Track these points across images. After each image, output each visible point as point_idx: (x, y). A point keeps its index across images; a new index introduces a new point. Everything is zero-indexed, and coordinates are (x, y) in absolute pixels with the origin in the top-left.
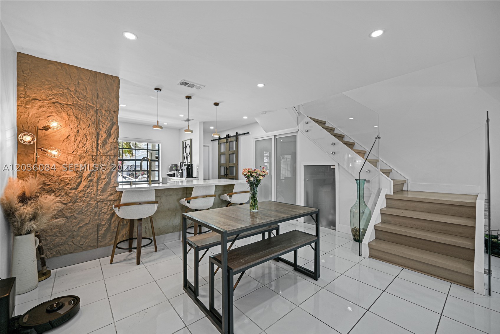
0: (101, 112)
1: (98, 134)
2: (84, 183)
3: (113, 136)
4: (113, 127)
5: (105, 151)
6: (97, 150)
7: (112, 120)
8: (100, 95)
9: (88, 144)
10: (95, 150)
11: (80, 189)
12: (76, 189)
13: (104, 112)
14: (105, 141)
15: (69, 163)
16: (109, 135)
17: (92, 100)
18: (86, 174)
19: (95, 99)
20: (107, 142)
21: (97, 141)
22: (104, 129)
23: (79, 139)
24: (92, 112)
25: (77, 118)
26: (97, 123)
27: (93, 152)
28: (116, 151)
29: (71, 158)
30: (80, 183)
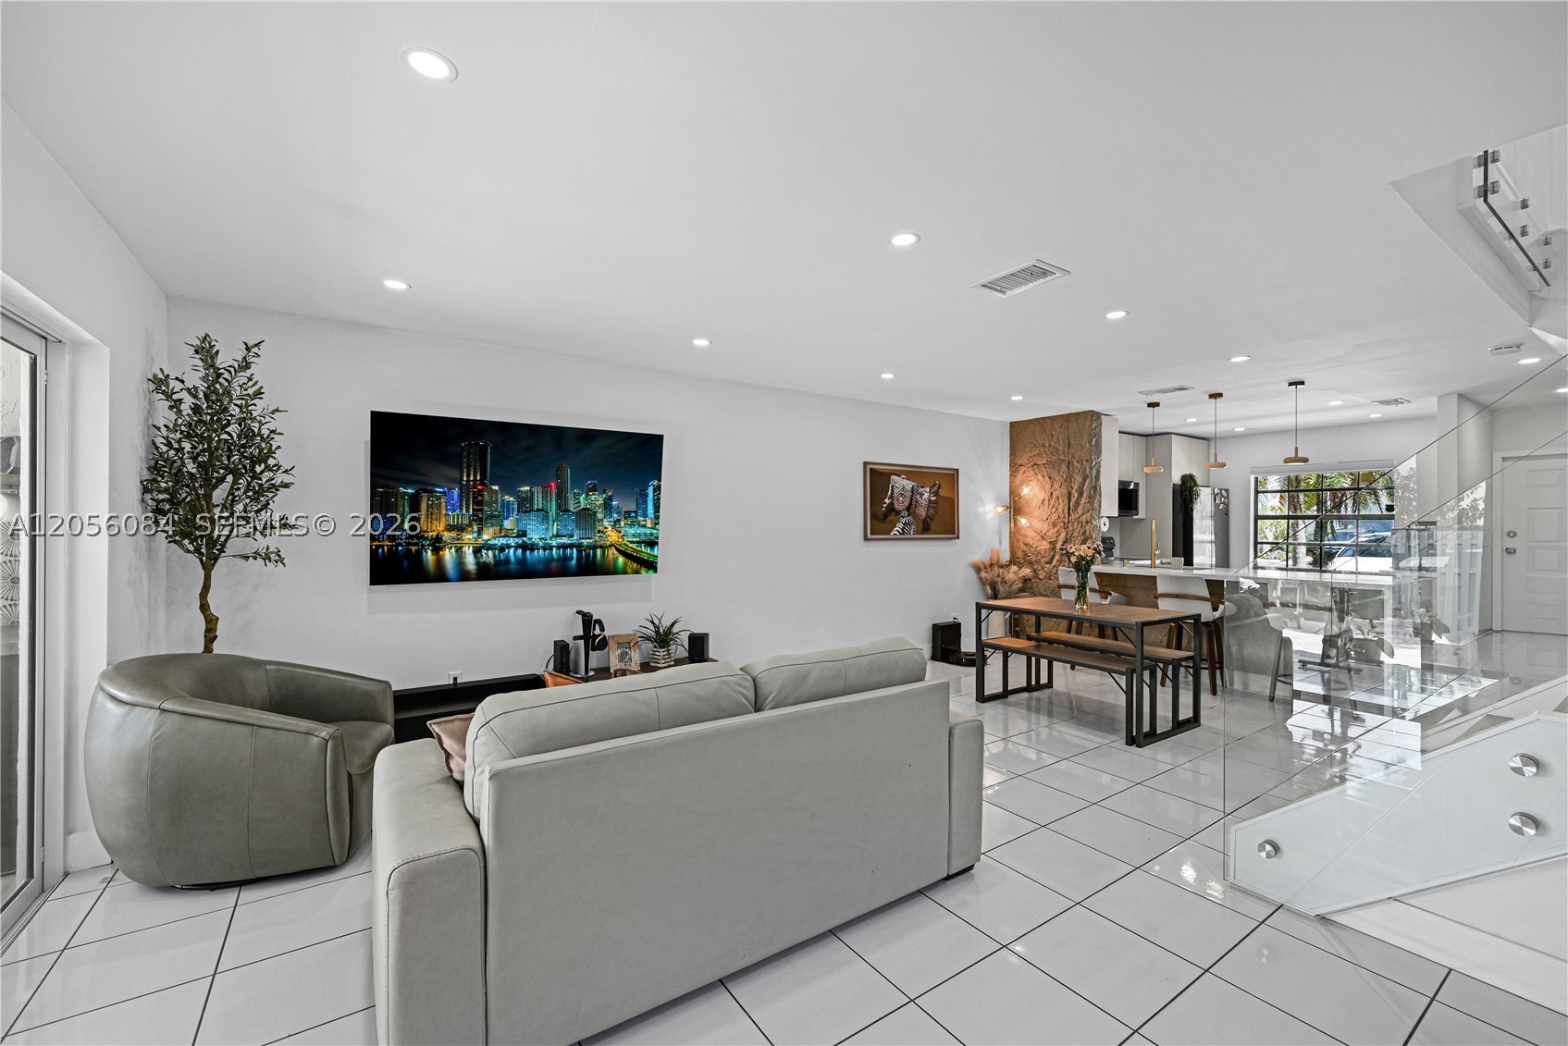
0: (1073, 465)
1: (1070, 494)
2: (1057, 557)
3: (1085, 495)
4: (1085, 481)
5: (1077, 516)
6: (1069, 515)
7: (1084, 472)
8: (1072, 442)
9: (1061, 508)
10: (1067, 516)
11: (1053, 564)
12: (1050, 563)
13: (1076, 464)
14: (1077, 503)
15: (1044, 531)
16: (1081, 494)
17: (1064, 452)
18: (1059, 546)
19: (1066, 449)
20: (1079, 504)
21: (1069, 503)
22: (1075, 487)
23: (1052, 502)
24: (1064, 467)
25: (1050, 478)
26: (1069, 480)
27: (1064, 517)
28: (1089, 514)
29: (1046, 525)
30: (1053, 556)
